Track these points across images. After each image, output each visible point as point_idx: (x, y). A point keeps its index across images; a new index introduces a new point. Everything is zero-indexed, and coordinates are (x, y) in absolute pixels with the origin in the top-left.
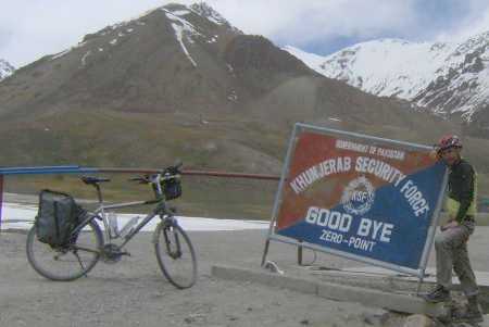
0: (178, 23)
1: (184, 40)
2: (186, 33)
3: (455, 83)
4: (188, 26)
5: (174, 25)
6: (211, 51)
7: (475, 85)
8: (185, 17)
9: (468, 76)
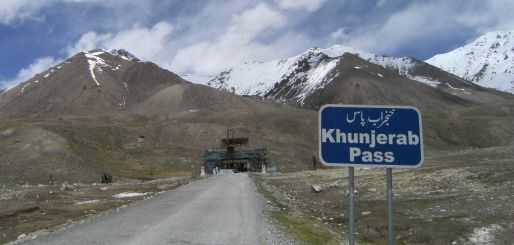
0: (93, 59)
1: (94, 70)
2: (98, 65)
3: (292, 81)
4: (100, 61)
5: (90, 61)
6: (114, 75)
7: (305, 80)
8: (99, 56)
9: (301, 75)
